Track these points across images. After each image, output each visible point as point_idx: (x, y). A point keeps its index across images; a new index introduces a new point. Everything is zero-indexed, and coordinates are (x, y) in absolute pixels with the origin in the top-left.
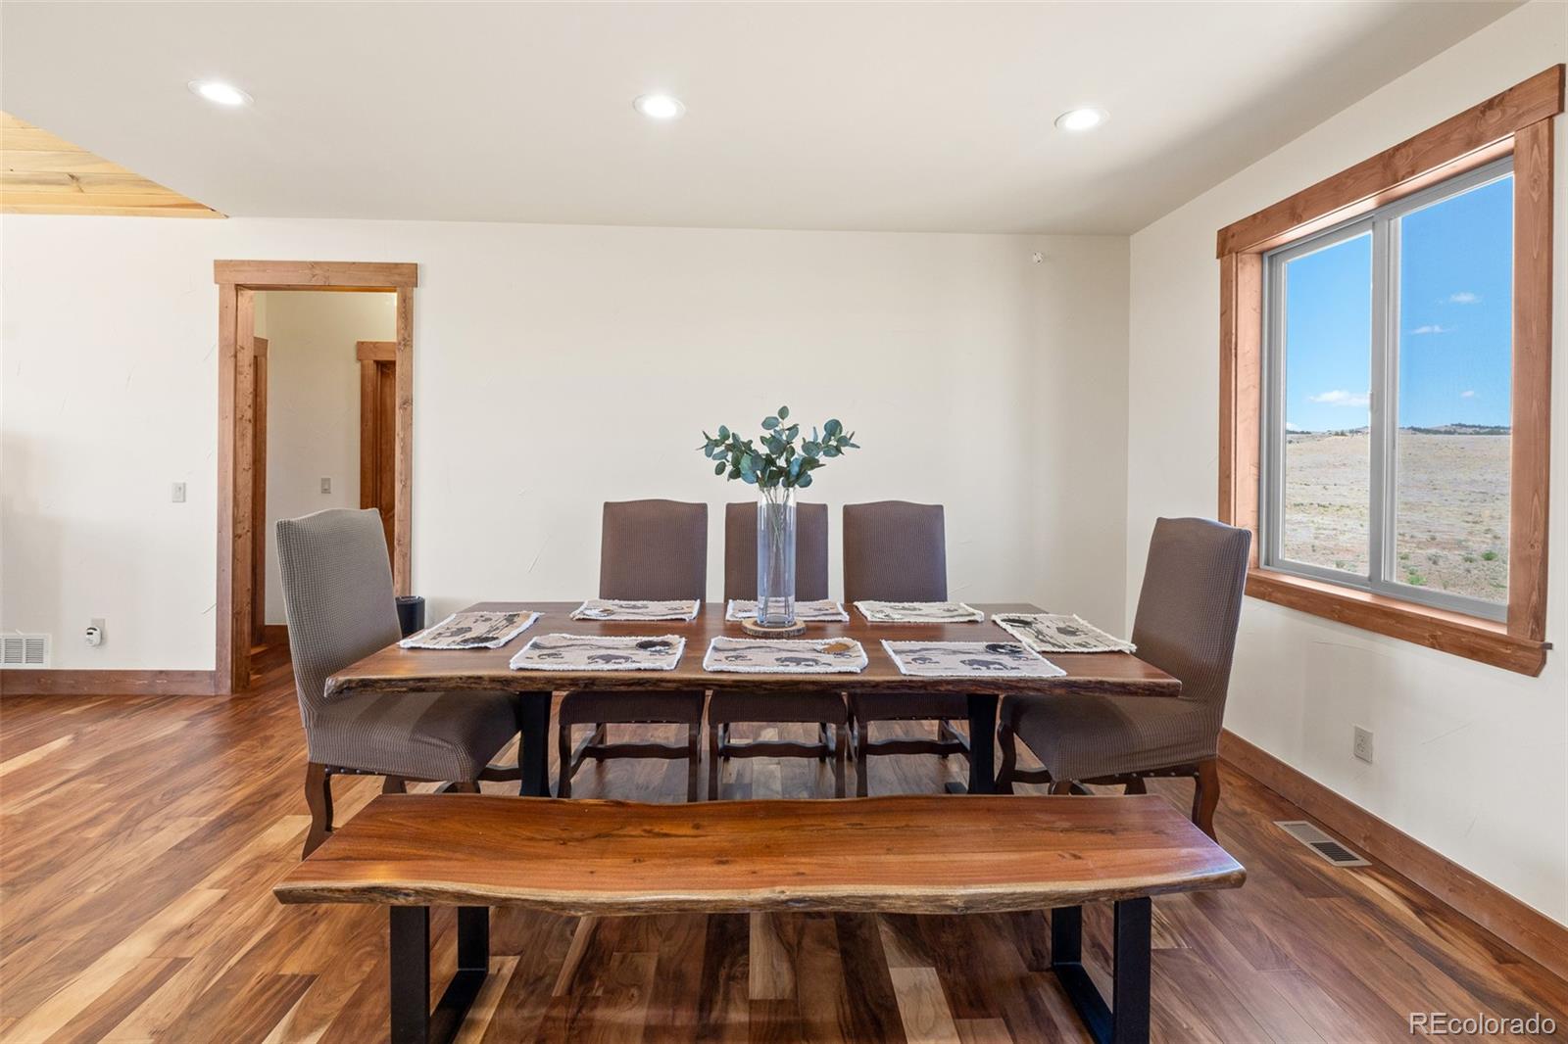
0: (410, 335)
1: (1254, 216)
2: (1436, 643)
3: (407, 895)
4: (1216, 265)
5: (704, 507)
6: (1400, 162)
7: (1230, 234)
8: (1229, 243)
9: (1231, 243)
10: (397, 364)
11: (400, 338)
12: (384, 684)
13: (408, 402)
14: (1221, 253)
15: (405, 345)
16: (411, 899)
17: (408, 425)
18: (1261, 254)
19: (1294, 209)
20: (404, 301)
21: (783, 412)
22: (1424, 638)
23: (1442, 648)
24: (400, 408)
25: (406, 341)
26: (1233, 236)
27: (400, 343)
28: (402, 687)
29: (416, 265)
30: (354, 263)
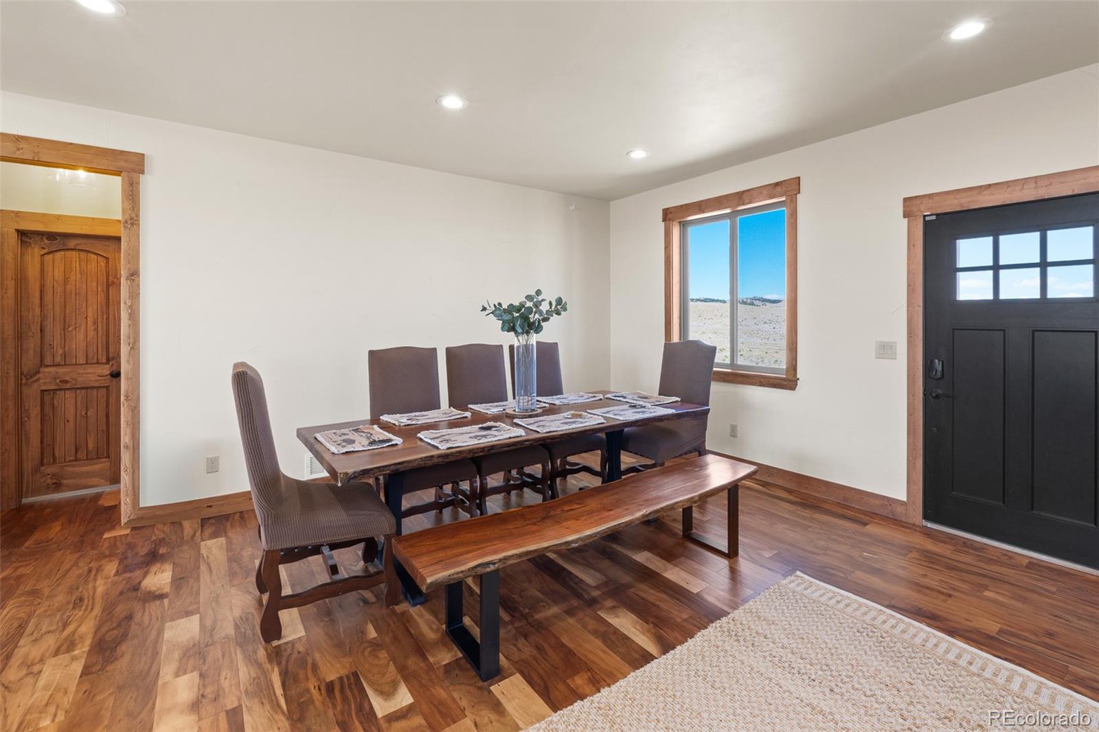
0: (138, 216)
1: (682, 206)
2: (762, 385)
3: (494, 564)
4: (661, 226)
5: (435, 349)
6: (745, 197)
7: (669, 212)
8: (668, 215)
9: (669, 216)
10: (122, 239)
11: (127, 217)
12: (376, 470)
13: (134, 275)
14: (664, 220)
15: (132, 224)
16: (496, 565)
17: (135, 295)
18: (680, 222)
19: (700, 206)
20: (131, 184)
21: (538, 292)
22: (756, 383)
23: (764, 386)
24: (127, 279)
25: (133, 220)
26: (671, 213)
27: (126, 222)
28: (387, 470)
29: (144, 154)
30: (71, 144)
